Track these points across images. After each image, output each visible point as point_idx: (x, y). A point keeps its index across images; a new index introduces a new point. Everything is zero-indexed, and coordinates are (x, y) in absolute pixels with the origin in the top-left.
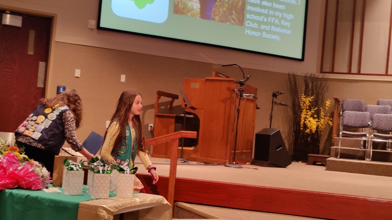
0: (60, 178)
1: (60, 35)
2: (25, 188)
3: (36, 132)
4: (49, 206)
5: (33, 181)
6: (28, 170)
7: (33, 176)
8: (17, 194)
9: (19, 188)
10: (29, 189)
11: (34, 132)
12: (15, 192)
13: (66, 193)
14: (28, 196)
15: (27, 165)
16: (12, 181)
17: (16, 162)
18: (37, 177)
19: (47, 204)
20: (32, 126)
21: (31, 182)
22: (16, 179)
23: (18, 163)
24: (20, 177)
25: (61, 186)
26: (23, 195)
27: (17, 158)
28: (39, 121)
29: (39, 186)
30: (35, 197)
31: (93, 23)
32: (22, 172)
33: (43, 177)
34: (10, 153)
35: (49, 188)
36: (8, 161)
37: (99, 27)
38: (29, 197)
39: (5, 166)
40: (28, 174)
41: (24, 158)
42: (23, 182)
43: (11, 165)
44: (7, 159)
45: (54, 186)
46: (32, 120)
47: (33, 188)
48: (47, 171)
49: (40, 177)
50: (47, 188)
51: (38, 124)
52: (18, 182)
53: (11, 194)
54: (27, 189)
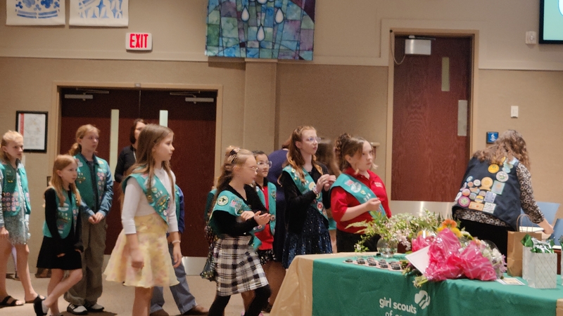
0: (519, 263)
1: (485, 60)
2: (472, 277)
3: (486, 203)
4: (512, 303)
5: (483, 268)
6: (474, 252)
7: (481, 261)
8: (463, 286)
9: (464, 277)
10: (477, 278)
11: (484, 203)
12: (460, 282)
13: (533, 286)
14: (478, 289)
15: (472, 246)
16: (453, 268)
17: (455, 241)
18: (488, 263)
19: (508, 301)
20: (478, 195)
21: (479, 269)
22: (459, 266)
23: (459, 243)
24: (464, 262)
25: (521, 275)
26: (472, 287)
27: (456, 237)
28: (485, 186)
29: (490, 274)
30: (489, 291)
31: (532, 36)
32: (466, 255)
33: (495, 262)
34: (447, 230)
35: (505, 278)
36: (445, 240)
37: (541, 41)
38: (480, 290)
39: (441, 248)
40: (474, 258)
41: (466, 236)
42: (470, 270)
43: (449, 245)
44: (443, 239)
45: (511, 275)
46: (474, 186)
47: (483, 278)
48: (500, 254)
49: (491, 262)
50: (502, 278)
51: (486, 191)
52: (462, 270)
53: (455, 286)
54: (475, 279)
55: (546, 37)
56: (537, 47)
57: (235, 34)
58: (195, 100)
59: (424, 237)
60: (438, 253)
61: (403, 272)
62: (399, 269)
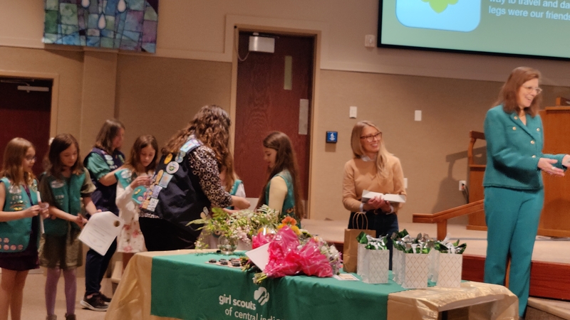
0: (354, 260)
1: (326, 61)
2: (310, 274)
4: (347, 299)
5: (320, 265)
6: (312, 249)
7: (319, 258)
8: (301, 283)
9: (302, 274)
10: (315, 275)
12: (298, 279)
13: (366, 281)
14: (315, 285)
15: (310, 243)
16: (292, 265)
17: (294, 239)
18: (325, 260)
19: (344, 296)
21: (317, 266)
22: (298, 262)
23: (297, 240)
24: (303, 259)
25: (355, 271)
26: (310, 283)
27: (295, 234)
29: (327, 271)
30: (326, 286)
31: (371, 39)
32: (305, 252)
33: (332, 259)
34: (286, 228)
35: (341, 274)
36: (285, 238)
37: (380, 45)
38: (317, 286)
39: (281, 245)
40: (313, 255)
41: (305, 234)
42: (308, 267)
43: (288, 243)
44: (283, 236)
45: (346, 271)
47: (320, 274)
48: (337, 251)
49: (328, 259)
50: (338, 274)
52: (299, 267)
53: (293, 282)
54: (312, 276)
55: (385, 40)
56: (376, 50)
57: (74, 21)
58: (28, 88)
59: (264, 234)
60: (278, 250)
61: (242, 269)
62: (238, 265)
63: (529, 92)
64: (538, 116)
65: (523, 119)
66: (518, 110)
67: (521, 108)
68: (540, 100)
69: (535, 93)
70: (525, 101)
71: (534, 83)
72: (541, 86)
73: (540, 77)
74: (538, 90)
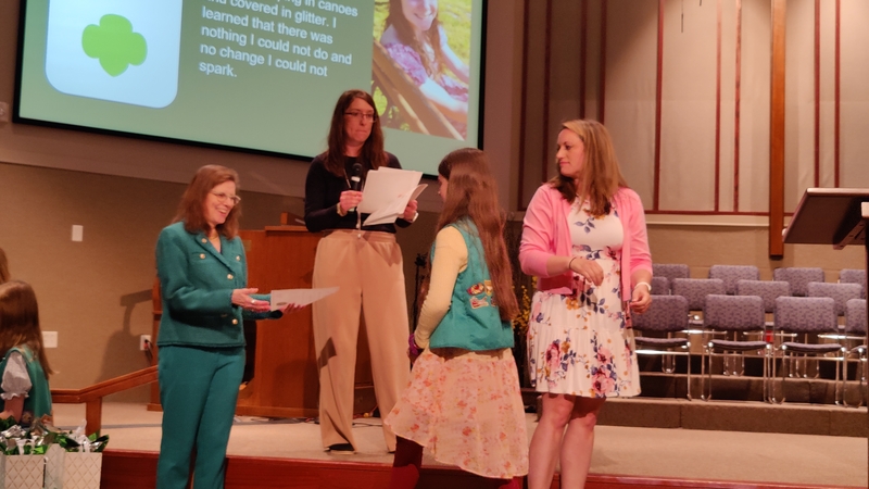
31: (2, 109)
37: (16, 119)
55: (24, 113)
56: (9, 127)
63: (221, 199)
64: (237, 239)
65: (215, 243)
66: (207, 228)
67: (212, 225)
68: (239, 213)
69: (231, 203)
70: (216, 215)
71: (228, 188)
72: (239, 192)
73: (237, 180)
74: (234, 199)
